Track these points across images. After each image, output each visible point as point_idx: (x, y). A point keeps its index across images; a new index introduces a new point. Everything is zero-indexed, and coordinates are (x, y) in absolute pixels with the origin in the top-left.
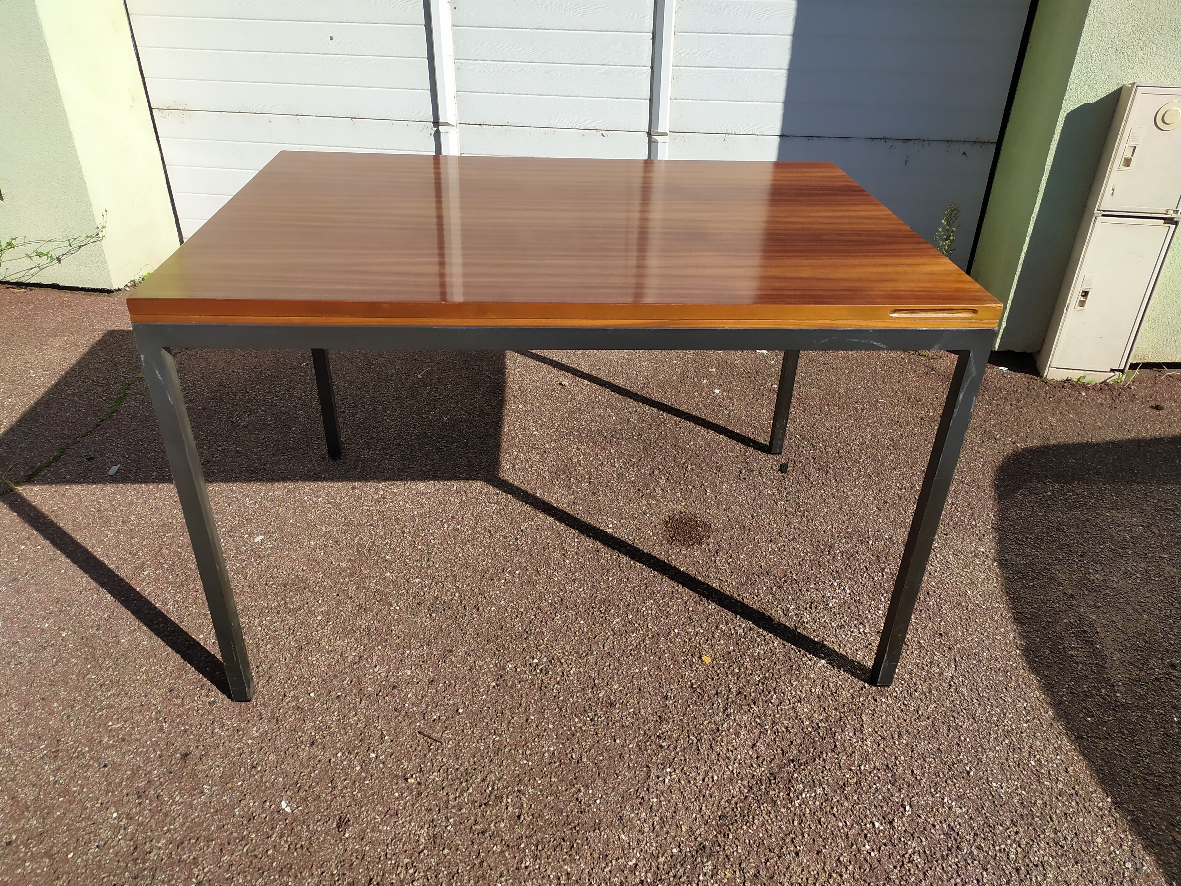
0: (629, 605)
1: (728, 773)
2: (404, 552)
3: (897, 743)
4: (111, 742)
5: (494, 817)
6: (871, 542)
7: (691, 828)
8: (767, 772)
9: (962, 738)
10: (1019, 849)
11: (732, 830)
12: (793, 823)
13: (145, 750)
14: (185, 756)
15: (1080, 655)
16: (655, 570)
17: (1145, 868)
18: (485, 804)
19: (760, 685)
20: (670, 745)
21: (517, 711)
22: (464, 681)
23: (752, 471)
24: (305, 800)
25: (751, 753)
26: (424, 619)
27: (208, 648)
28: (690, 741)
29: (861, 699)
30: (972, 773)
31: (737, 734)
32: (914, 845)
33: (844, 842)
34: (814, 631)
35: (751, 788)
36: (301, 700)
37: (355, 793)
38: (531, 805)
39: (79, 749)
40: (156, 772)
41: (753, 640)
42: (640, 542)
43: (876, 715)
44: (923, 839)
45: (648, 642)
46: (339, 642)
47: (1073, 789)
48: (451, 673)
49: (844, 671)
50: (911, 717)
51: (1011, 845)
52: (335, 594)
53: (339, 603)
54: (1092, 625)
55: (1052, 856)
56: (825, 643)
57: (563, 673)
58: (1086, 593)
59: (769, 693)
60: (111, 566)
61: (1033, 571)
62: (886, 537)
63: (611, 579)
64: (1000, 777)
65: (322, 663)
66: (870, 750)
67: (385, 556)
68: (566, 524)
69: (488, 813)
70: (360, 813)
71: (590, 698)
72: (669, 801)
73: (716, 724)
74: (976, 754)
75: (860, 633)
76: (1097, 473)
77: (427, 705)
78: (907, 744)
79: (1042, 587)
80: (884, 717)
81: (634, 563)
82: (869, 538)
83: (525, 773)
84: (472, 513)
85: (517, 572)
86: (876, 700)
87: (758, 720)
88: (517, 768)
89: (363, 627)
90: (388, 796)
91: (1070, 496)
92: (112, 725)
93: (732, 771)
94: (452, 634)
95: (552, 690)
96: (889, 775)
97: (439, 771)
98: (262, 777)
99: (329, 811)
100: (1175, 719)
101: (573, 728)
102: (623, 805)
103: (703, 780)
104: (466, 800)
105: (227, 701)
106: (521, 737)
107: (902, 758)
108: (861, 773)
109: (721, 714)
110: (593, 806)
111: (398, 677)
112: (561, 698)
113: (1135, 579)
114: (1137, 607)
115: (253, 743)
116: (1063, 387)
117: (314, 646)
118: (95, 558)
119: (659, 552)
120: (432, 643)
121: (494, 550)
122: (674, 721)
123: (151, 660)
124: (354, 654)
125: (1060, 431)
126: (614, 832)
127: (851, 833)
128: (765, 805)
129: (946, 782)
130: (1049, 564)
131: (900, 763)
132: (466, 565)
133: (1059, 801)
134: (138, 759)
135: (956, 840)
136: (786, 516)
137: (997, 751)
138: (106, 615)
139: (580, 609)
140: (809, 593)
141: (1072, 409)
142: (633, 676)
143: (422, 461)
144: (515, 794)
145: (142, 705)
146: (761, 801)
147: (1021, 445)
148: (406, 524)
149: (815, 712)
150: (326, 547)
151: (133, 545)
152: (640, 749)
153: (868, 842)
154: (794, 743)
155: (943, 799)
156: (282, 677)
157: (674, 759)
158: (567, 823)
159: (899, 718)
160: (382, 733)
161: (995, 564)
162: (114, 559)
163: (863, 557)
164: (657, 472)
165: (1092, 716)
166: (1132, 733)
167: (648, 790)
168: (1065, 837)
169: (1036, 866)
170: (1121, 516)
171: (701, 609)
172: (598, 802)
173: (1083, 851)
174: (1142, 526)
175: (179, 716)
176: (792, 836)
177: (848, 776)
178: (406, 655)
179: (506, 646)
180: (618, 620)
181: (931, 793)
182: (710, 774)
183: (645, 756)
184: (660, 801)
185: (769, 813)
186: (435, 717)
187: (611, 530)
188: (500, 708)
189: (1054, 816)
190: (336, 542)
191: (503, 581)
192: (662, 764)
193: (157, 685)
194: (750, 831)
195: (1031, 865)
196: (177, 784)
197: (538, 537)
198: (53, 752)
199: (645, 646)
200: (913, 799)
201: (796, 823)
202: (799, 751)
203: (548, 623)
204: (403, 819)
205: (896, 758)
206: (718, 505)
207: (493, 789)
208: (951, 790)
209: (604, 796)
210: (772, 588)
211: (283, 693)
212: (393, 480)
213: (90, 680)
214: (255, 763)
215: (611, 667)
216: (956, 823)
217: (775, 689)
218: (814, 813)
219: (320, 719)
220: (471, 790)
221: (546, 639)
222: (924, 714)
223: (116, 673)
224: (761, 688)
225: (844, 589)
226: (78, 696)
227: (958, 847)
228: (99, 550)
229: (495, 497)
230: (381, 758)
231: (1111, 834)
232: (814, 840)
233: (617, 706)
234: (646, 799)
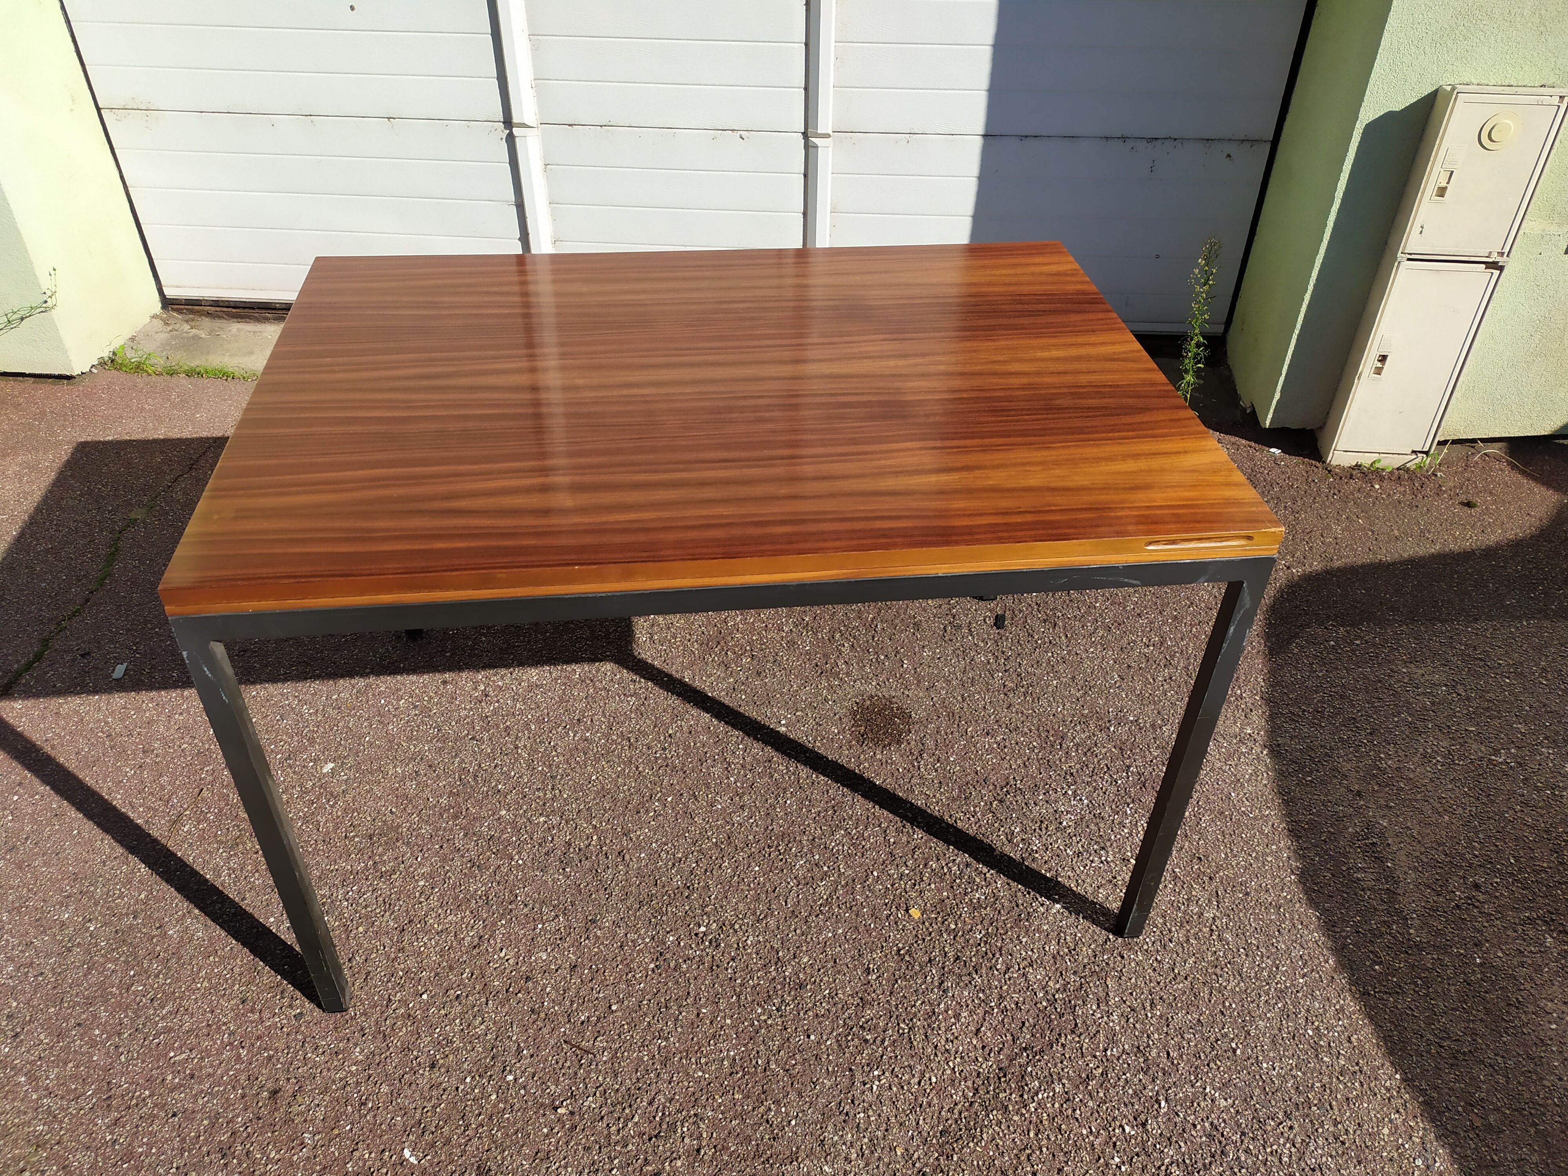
0: (813, 840)
1: (949, 1072)
2: (521, 777)
3: (1149, 1015)
4: (177, 1080)
5: (669, 1154)
6: (1112, 729)
7: (906, 1150)
8: (994, 1066)
9: (1227, 1004)
10: (1293, 1150)
11: (956, 1149)
12: (1028, 1134)
13: (222, 1089)
14: (274, 1093)
15: (1367, 878)
16: (843, 785)
17: (1437, 1165)
18: (656, 1136)
19: (982, 945)
20: (876, 1038)
21: (685, 1003)
22: (615, 965)
23: (959, 627)
24: (433, 1145)
25: (975, 1042)
26: (556, 876)
27: (282, 937)
28: (901, 1031)
29: (1105, 957)
30: (1238, 1052)
31: (957, 1016)
32: (1171, 1153)
33: (1089, 1155)
34: (1046, 862)
35: (977, 1090)
36: (411, 1005)
37: (493, 1132)
38: (712, 1134)
39: (138, 1093)
40: (240, 1119)
41: (971, 882)
42: (823, 745)
43: (1123, 978)
44: (1182, 1144)
45: (841, 892)
46: (450, 918)
47: (1357, 1064)
48: (597, 953)
49: (1083, 918)
50: (1166, 978)
51: (1284, 1145)
52: (437, 847)
53: (444, 860)
54: (1382, 835)
55: (1331, 1156)
56: (1060, 879)
57: (738, 944)
58: (1376, 788)
59: (994, 955)
60: (139, 821)
61: (1312, 759)
62: (1131, 718)
63: (788, 802)
64: (1271, 1055)
65: (432, 950)
66: (1118, 1028)
67: (496, 785)
68: (726, 723)
69: (661, 1148)
70: (503, 1159)
71: (775, 978)
72: (879, 1115)
73: (931, 1005)
74: (1243, 1024)
75: (1102, 862)
76: (1393, 609)
77: (572, 1002)
78: (1161, 1017)
79: (1323, 782)
80: (1133, 980)
81: (817, 777)
82: (1109, 721)
83: (701, 1090)
84: (603, 712)
85: (669, 799)
86: (1123, 957)
87: (981, 995)
88: (691, 1084)
89: (479, 892)
90: (534, 1134)
91: (1358, 645)
92: (175, 1056)
93: (953, 1069)
94: (594, 896)
95: (727, 969)
96: (1141, 1060)
97: (595, 1094)
98: (375, 1116)
99: (464, 1158)
100: (1478, 960)
101: (756, 1023)
102: (824, 1125)
103: (919, 1083)
104: (632, 1132)
105: (317, 1012)
106: (692, 1039)
107: (1156, 1036)
108: (1107, 1060)
109: (936, 990)
110: (787, 1129)
111: (531, 963)
112: (739, 981)
113: (1435, 764)
114: (1436, 805)
115: (357, 1070)
116: (1351, 477)
117: (419, 926)
118: (114, 808)
119: (846, 758)
120: (569, 910)
121: (637, 768)
122: (879, 1004)
123: (211, 958)
124: (471, 934)
125: (1346, 546)
126: (815, 1162)
127: (1097, 1142)
128: (995, 1112)
129: (1208, 1065)
130: (1331, 749)
131: (1154, 1044)
132: (603, 793)
133: (1340, 1081)
134: (215, 1102)
135: (1220, 1142)
136: (1006, 694)
137: (1269, 1019)
138: (143, 896)
139: (753, 850)
140: (1038, 808)
141: (1363, 512)
142: (825, 943)
143: (530, 635)
144: (691, 1120)
145: (209, 1025)
146: (989, 1108)
147: (1298, 571)
148: (520, 735)
149: (1050, 978)
150: (417, 775)
151: (163, 788)
152: (840, 1045)
153: (1118, 1152)
154: (1027, 1024)
155: (1205, 1089)
156: (383, 974)
157: (882, 1057)
158: (757, 1155)
159: (1151, 981)
160: (519, 1045)
161: (1265, 752)
162: (141, 809)
163: (1104, 751)
164: (838, 636)
165: (1379, 964)
166: (1427, 984)
167: (853, 1101)
168: (1347, 1130)
169: (1313, 1170)
170: (1420, 672)
171: (904, 839)
172: (793, 1123)
173: (1367, 1147)
174: (1446, 685)
175: (259, 1038)
176: (1028, 1151)
177: (1091, 1065)
178: (538, 931)
179: (664, 909)
180: (802, 862)
181: (1191, 1081)
182: (927, 1076)
183: (847, 1055)
184: (868, 1117)
185: (999, 1123)
186: (583, 1018)
187: (784, 729)
188: (663, 1000)
189: (1334, 1103)
190: (430, 766)
191: (652, 814)
192: (868, 1065)
193: (224, 994)
194: (978, 1149)
195: (1307, 1169)
196: (269, 1135)
197: (692, 744)
198: (104, 1100)
199: (838, 898)
200: (1170, 1091)
201: (1032, 1135)
202: (1033, 1035)
203: (714, 872)
204: (557, 1164)
205: (1149, 1037)
206: (919, 681)
207: (663, 1114)
208: (1215, 1076)
209: (800, 1115)
210: (991, 803)
211: (387, 996)
212: (496, 667)
213: (136, 993)
214: (364, 1098)
215: (798, 931)
216: (1221, 1120)
217: (1000, 949)
218: (1053, 1119)
219: (438, 1030)
220: (636, 1119)
221: (713, 896)
222: (1182, 973)
223: (169, 981)
224: (984, 949)
225: (1081, 799)
226: (125, 1017)
227: (1222, 1152)
228: (119, 797)
229: (632, 686)
230: (521, 1081)
231: (1399, 1121)
232: (1054, 1156)
233: (808, 987)
234: (851, 1114)
